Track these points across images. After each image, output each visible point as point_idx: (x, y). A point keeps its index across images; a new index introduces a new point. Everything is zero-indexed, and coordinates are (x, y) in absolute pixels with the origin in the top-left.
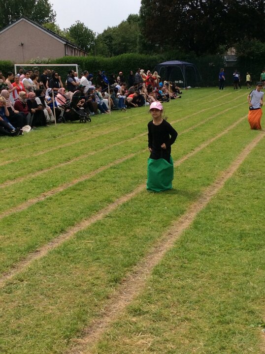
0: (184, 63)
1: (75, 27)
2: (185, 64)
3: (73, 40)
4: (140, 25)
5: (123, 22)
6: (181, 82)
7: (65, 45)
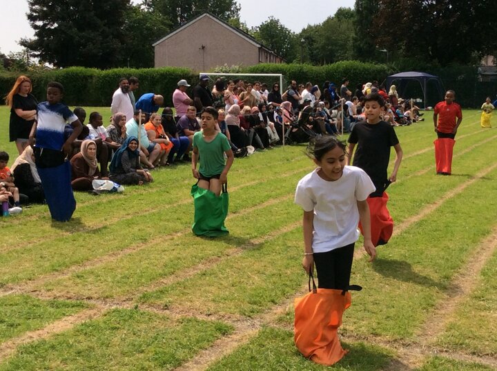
0: (425, 75)
1: (267, 25)
2: (426, 77)
3: (264, 43)
4: (354, 23)
5: (329, 18)
6: (419, 100)
7: (259, 48)
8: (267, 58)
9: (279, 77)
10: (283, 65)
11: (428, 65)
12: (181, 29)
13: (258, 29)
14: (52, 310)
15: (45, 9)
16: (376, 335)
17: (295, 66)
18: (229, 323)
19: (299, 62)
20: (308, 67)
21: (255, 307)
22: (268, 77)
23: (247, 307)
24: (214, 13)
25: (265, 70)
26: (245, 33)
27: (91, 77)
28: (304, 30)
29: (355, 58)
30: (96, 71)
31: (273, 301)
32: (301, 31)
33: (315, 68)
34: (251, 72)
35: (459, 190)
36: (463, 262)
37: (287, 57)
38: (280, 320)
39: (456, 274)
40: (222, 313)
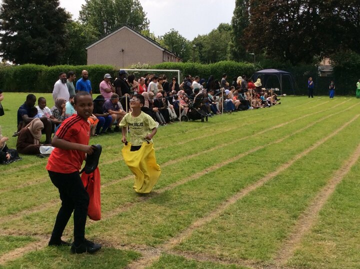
0: (281, 71)
1: (170, 35)
2: (282, 73)
3: (167, 47)
4: (231, 34)
5: (213, 31)
6: (277, 89)
7: (164, 52)
8: (169, 58)
9: (178, 72)
10: (180, 64)
11: (283, 64)
12: (107, 37)
13: (163, 38)
14: (7, 243)
15: (7, 22)
16: (245, 259)
17: (189, 64)
18: (138, 251)
19: (191, 61)
20: (198, 65)
21: (157, 239)
22: (169, 72)
23: (151, 239)
24: (131, 26)
25: (167, 67)
26: (154, 41)
27: (41, 71)
28: (195, 39)
29: (232, 59)
30: (44, 67)
31: (170, 235)
32: (193, 39)
33: (203, 66)
34: (158, 69)
35: (304, 154)
36: (306, 205)
37: (183, 58)
38: (175, 249)
39: (302, 214)
40: (133, 244)
